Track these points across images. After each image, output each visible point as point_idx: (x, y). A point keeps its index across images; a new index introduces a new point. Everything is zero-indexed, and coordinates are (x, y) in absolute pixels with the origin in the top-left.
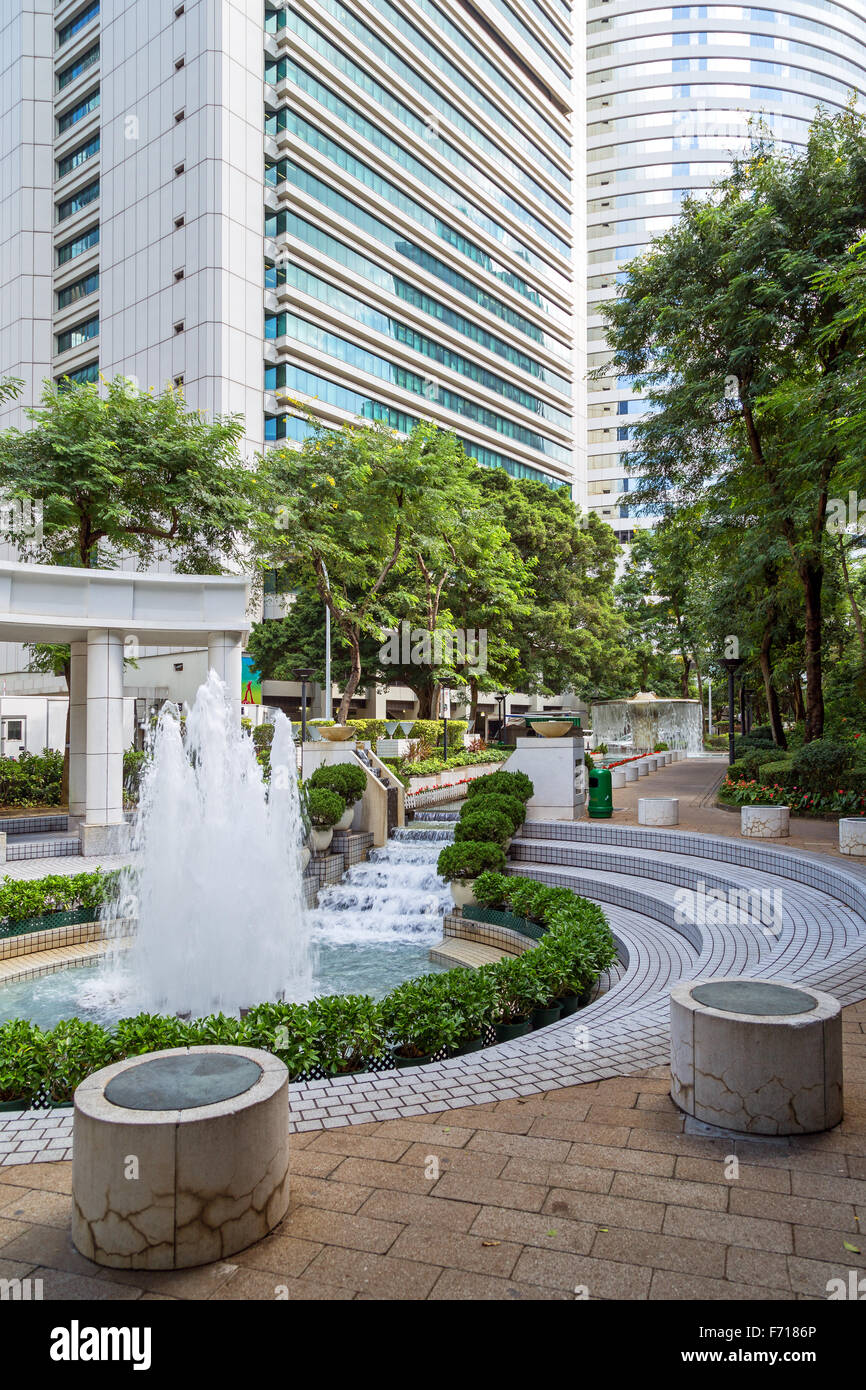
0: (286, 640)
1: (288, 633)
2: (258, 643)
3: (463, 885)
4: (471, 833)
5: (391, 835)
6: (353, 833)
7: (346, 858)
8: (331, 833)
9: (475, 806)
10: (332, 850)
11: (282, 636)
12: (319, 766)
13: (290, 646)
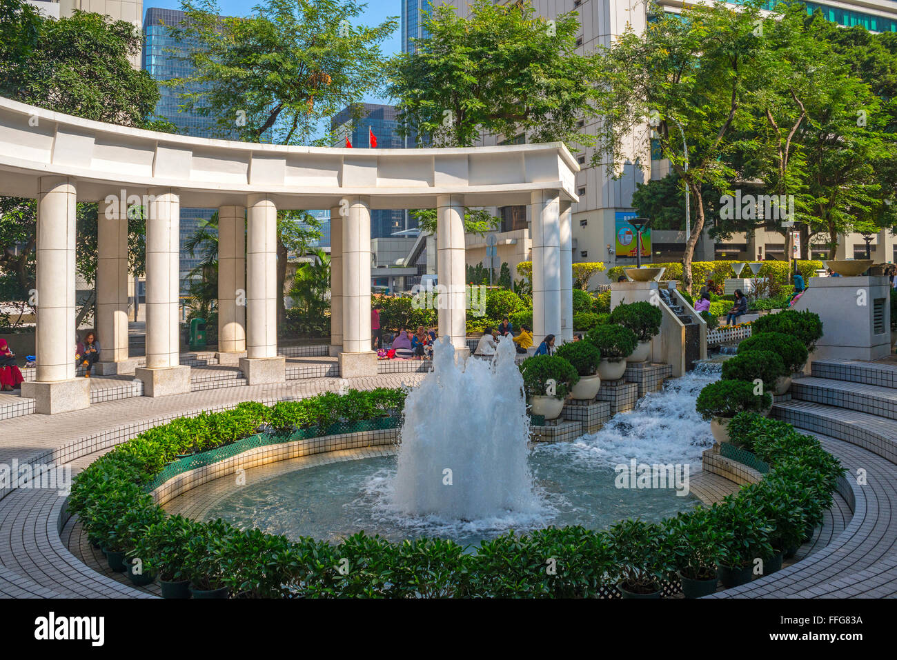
0: (663, 196)
1: (666, 190)
2: (641, 199)
3: (720, 422)
4: (736, 372)
5: (690, 367)
6: (649, 364)
7: (640, 388)
8: (623, 365)
9: (751, 345)
10: (626, 379)
11: (659, 193)
12: (619, 304)
13: (667, 201)
